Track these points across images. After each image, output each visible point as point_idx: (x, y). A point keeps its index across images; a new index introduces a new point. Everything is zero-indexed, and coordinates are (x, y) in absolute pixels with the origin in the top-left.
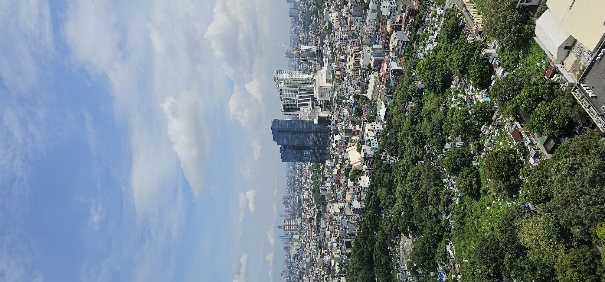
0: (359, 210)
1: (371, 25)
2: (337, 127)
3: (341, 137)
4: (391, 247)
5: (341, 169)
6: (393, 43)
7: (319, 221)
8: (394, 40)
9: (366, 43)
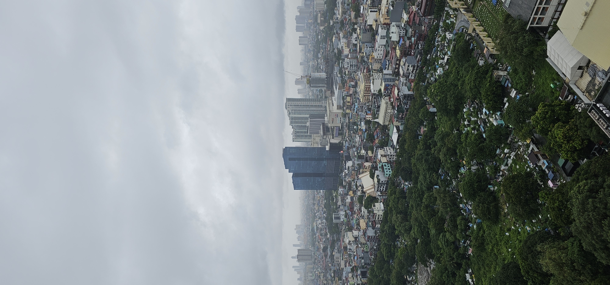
0: (374, 238)
1: (380, 50)
2: (349, 153)
3: (354, 163)
4: (408, 277)
5: (354, 196)
6: (403, 68)
7: (333, 250)
8: (404, 65)
9: (376, 69)
